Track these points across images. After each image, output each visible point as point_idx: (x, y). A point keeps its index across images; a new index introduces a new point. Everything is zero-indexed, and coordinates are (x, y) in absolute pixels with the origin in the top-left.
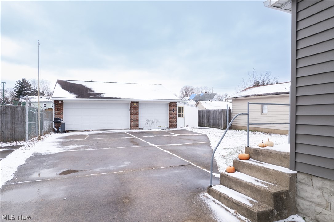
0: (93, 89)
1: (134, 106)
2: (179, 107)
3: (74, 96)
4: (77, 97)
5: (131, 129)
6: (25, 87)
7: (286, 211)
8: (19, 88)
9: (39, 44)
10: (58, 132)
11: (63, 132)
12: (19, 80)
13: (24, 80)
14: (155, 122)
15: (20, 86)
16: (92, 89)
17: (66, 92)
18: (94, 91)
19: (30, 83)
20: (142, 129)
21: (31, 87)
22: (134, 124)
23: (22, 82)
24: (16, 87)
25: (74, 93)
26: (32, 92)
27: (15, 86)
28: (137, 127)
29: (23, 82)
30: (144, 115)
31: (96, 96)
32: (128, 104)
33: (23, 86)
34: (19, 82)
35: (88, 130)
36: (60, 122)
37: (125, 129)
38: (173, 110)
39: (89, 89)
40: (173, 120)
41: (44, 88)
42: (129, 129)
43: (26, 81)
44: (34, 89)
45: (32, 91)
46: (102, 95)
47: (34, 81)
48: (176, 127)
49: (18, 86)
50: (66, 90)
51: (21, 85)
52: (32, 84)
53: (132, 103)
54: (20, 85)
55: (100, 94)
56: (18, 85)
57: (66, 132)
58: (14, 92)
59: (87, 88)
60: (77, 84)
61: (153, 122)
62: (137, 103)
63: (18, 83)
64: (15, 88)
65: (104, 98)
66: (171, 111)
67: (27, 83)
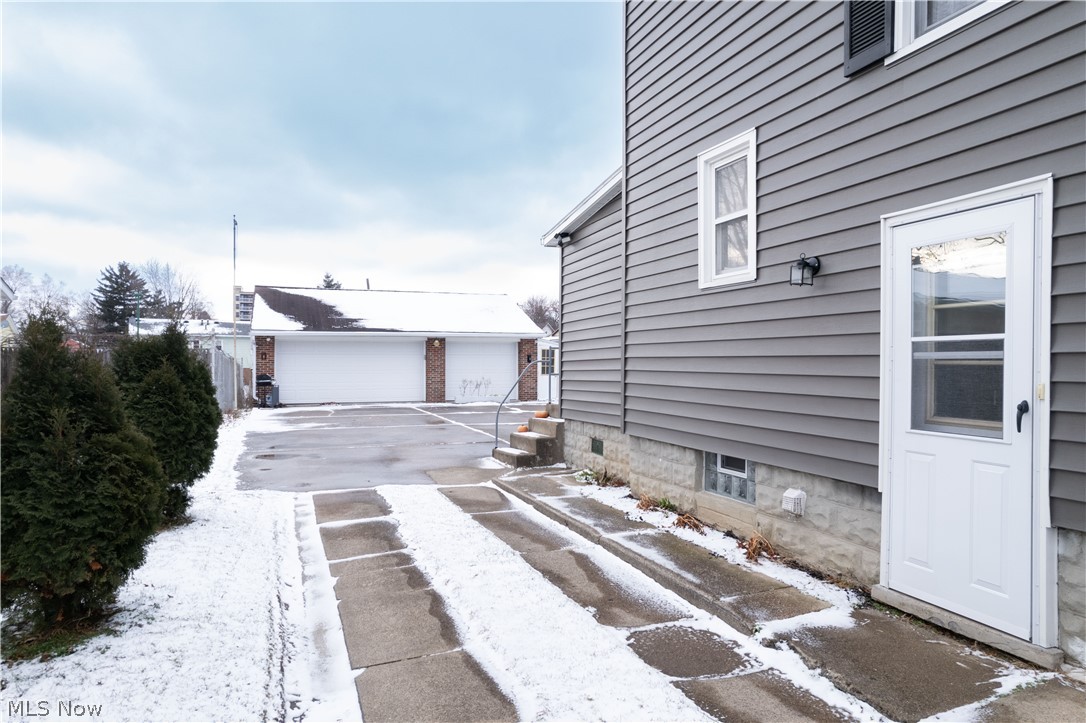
0: (339, 309)
1: (435, 349)
2: (543, 351)
3: (299, 326)
4: (305, 329)
5: (428, 401)
6: (128, 289)
7: (551, 459)
8: (109, 292)
9: (236, 224)
10: (264, 405)
11: (275, 407)
12: (108, 268)
13: (123, 268)
14: (483, 386)
15: (111, 287)
16: (337, 309)
17: (280, 316)
18: (341, 314)
19: (142, 275)
20: (453, 402)
21: (146, 287)
22: (436, 391)
23: (118, 273)
24: (101, 290)
25: (298, 319)
26: (148, 304)
27: (97, 285)
28: (441, 398)
29: (121, 274)
30: (457, 370)
31: (348, 325)
32: (420, 343)
33: (122, 285)
34: (108, 274)
35: (329, 404)
36: (269, 384)
37: (413, 402)
38: (529, 356)
39: (329, 310)
40: (529, 383)
41: (185, 292)
42: (423, 402)
43: (129, 272)
44: (152, 293)
45: (148, 300)
46: (361, 324)
47: (153, 273)
48: (535, 399)
49: (106, 286)
50: (279, 312)
51: (117, 283)
52: (147, 280)
53: (430, 341)
54: (113, 282)
55: (356, 320)
56: (108, 283)
57: (281, 406)
58: (95, 302)
59: (325, 306)
60: (302, 297)
61: (478, 386)
62: (442, 340)
63: (107, 278)
64: (97, 293)
65: (364, 329)
66: (524, 361)
67: (133, 277)
